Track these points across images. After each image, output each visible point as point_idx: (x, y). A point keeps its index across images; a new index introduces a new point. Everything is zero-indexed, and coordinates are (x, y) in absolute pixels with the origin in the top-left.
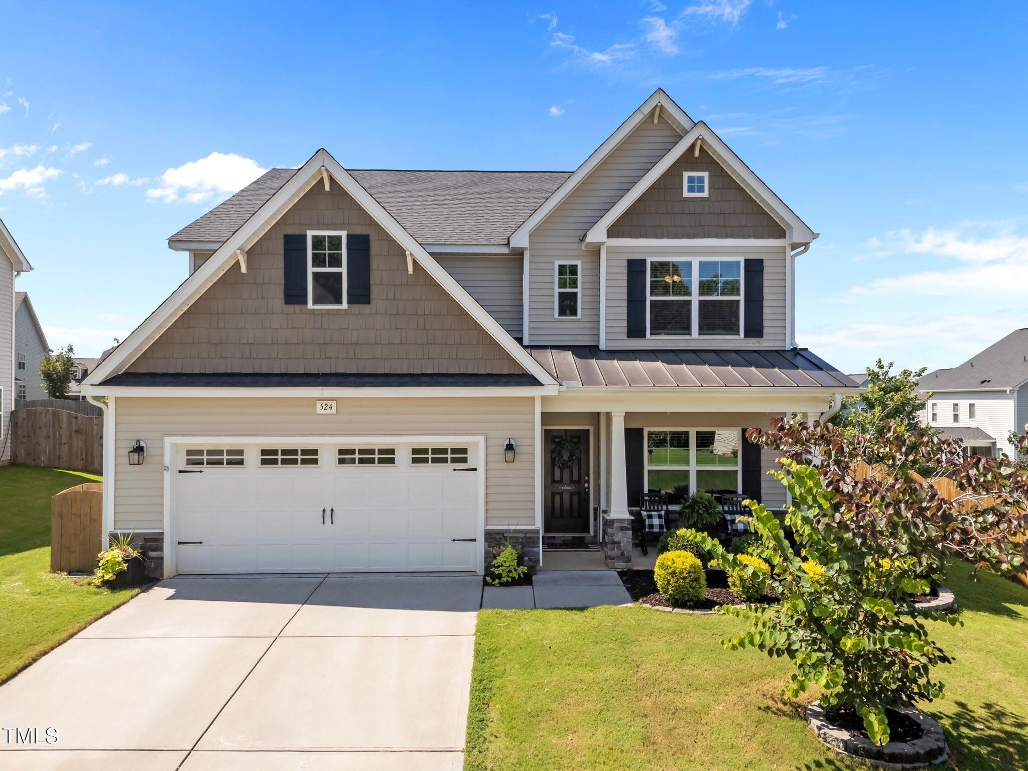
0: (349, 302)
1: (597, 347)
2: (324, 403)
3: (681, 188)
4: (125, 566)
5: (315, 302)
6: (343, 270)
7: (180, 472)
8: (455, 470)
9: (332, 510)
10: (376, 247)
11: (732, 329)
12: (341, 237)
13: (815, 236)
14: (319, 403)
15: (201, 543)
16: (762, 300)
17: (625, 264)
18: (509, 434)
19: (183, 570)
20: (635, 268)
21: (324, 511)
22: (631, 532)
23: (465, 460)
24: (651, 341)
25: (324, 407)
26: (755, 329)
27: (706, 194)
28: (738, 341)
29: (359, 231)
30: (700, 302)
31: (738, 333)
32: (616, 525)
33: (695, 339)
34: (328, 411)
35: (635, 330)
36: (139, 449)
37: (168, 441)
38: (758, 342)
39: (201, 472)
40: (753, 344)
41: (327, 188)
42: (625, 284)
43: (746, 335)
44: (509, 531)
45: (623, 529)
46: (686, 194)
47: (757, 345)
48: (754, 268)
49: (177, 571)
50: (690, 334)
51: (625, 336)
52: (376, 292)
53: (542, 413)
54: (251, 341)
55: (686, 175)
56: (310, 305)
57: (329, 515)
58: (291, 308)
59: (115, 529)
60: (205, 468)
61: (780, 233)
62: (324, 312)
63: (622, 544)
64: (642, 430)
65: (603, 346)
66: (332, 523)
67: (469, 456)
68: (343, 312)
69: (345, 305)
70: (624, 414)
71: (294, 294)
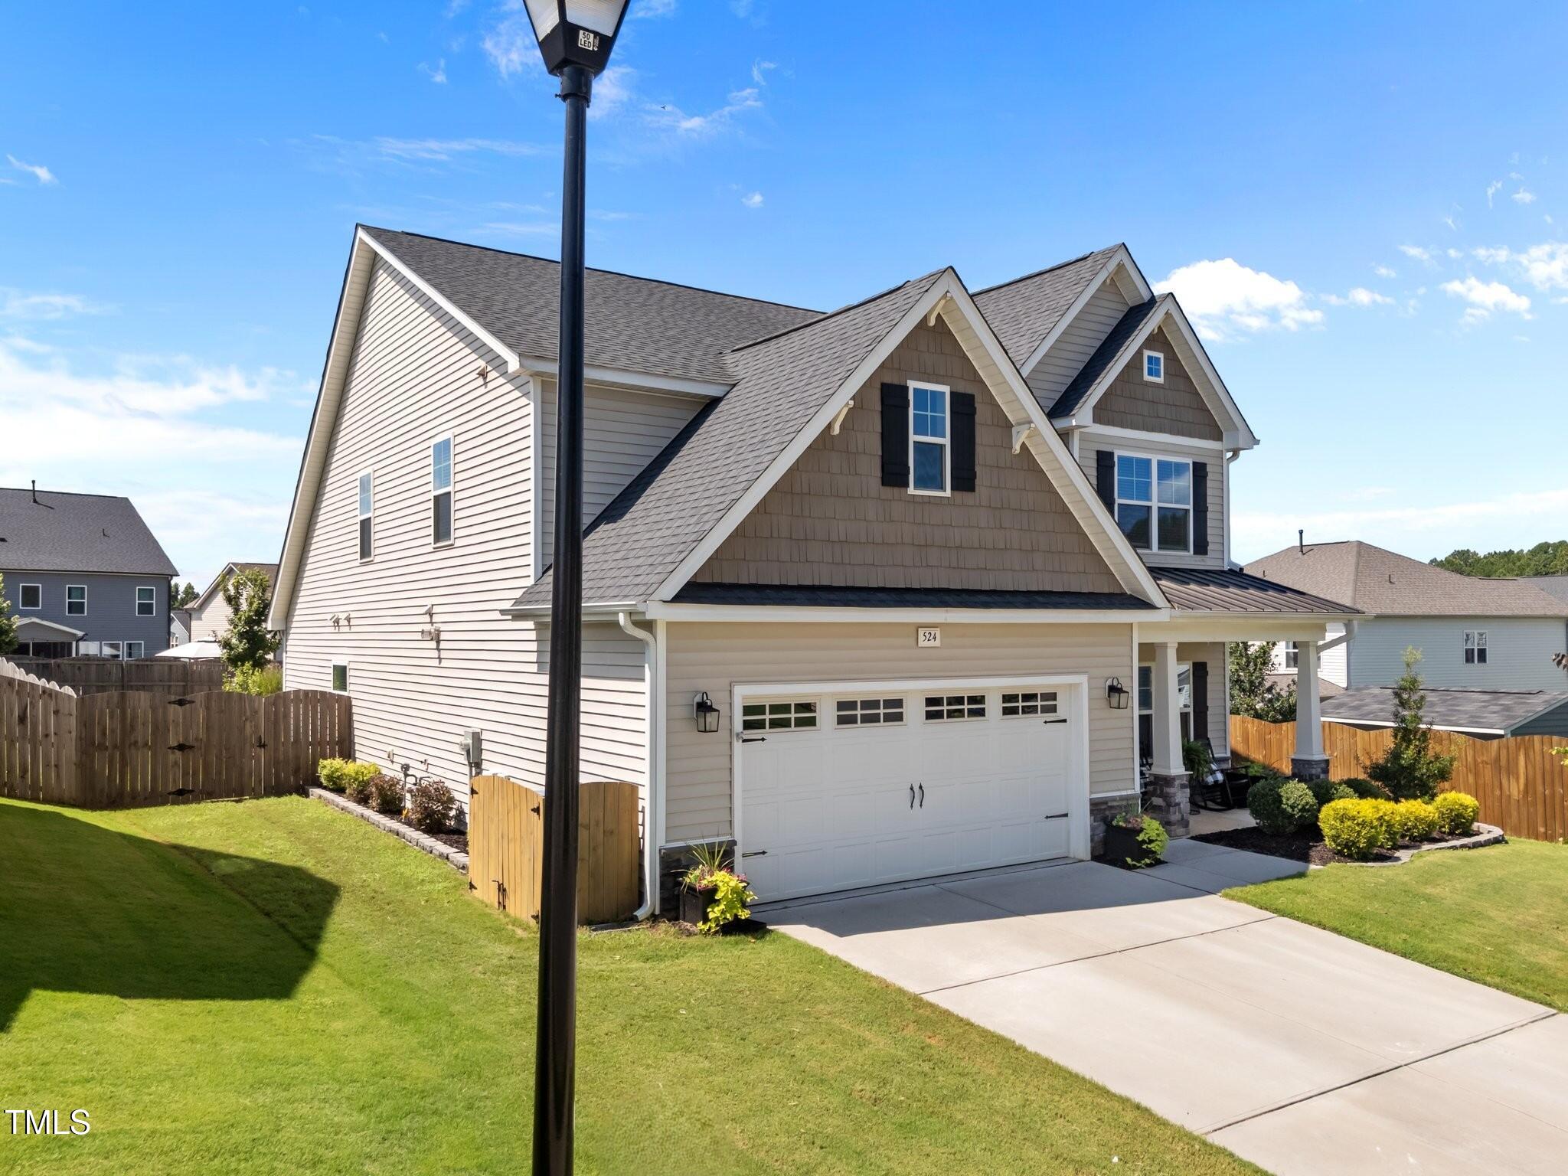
0: (953, 489)
2: (928, 630)
3: (1142, 371)
5: (916, 487)
6: (946, 441)
7: (743, 741)
8: (1046, 722)
9: (921, 787)
10: (982, 415)
11: (1184, 543)
12: (944, 393)
13: (1257, 442)
15: (764, 853)
16: (1206, 511)
17: (1095, 456)
18: (1108, 672)
20: (1105, 462)
21: (912, 789)
22: (1188, 790)
23: (1053, 709)
25: (928, 636)
28: (1188, 558)
29: (964, 388)
30: (1159, 509)
31: (1188, 549)
32: (1177, 782)
33: (1155, 552)
34: (932, 643)
36: (704, 708)
37: (739, 692)
38: (1205, 560)
39: (763, 739)
40: (1200, 562)
41: (933, 327)
43: (1195, 551)
45: (1182, 787)
46: (1145, 378)
47: (1205, 563)
48: (1200, 472)
50: (1150, 547)
52: (981, 475)
54: (843, 538)
56: (911, 489)
57: (917, 794)
58: (889, 492)
59: (667, 842)
60: (766, 732)
61: (1218, 436)
62: (918, 500)
66: (921, 805)
67: (1059, 702)
68: (946, 502)
69: (948, 493)
70: (1176, 645)
71: (893, 474)
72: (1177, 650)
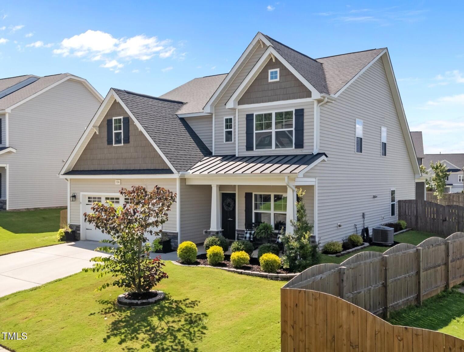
3: (268, 78)
4: (64, 234)
7: (87, 204)
14: (116, 181)
15: (91, 229)
16: (303, 130)
17: (245, 116)
20: (249, 118)
24: (256, 152)
27: (278, 79)
28: (291, 150)
30: (276, 132)
31: (292, 147)
33: (273, 150)
34: (118, 184)
35: (249, 147)
37: (82, 194)
38: (301, 151)
40: (299, 152)
42: (245, 126)
43: (296, 147)
46: (270, 80)
48: (300, 113)
49: (86, 238)
50: (271, 148)
51: (245, 150)
52: (131, 139)
55: (270, 71)
56: (114, 145)
64: (252, 193)
65: (237, 156)
68: (122, 147)
69: (122, 144)
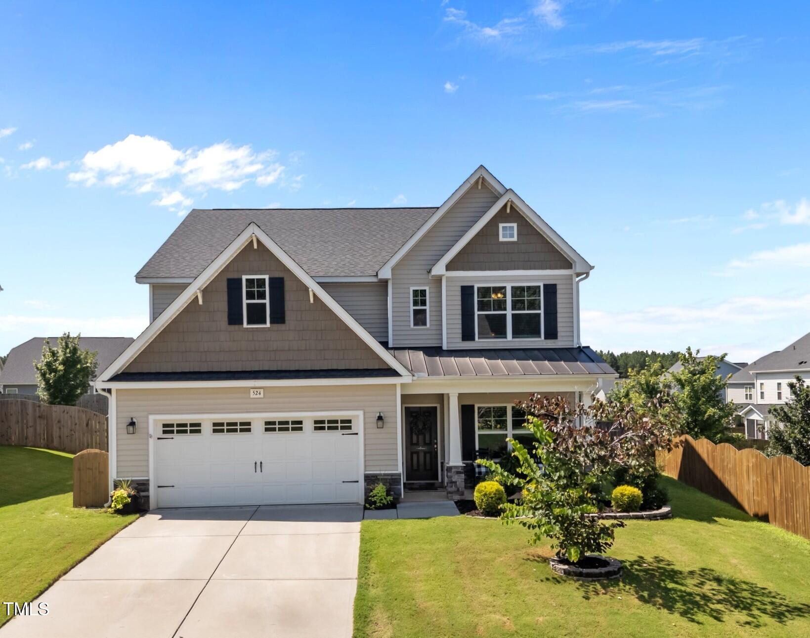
0: (271, 323)
1: (441, 347)
2: (255, 390)
3: (498, 235)
4: (129, 500)
5: (249, 323)
6: (267, 301)
7: (159, 439)
8: (343, 434)
9: (261, 463)
10: (288, 285)
11: (537, 333)
12: (264, 279)
13: (592, 268)
14: (252, 391)
15: (173, 486)
16: (556, 313)
17: (459, 289)
18: (378, 409)
19: (162, 505)
20: (466, 292)
21: (256, 463)
22: (463, 475)
23: (350, 428)
24: (479, 343)
25: (256, 393)
26: (552, 334)
27: (515, 239)
28: (540, 342)
29: (277, 275)
30: (513, 315)
31: (540, 337)
33: (509, 340)
34: (258, 396)
35: (468, 335)
36: (132, 424)
37: (152, 418)
39: (172, 438)
40: (550, 344)
41: (255, 246)
42: (460, 303)
43: (546, 338)
44: (380, 475)
45: (458, 473)
46: (501, 239)
47: (554, 344)
48: (551, 290)
49: (157, 505)
50: (506, 337)
51: (460, 340)
52: (289, 315)
53: (402, 395)
54: (206, 350)
55: (501, 225)
56: (245, 325)
57: (259, 466)
58: (232, 328)
59: (116, 477)
60: (175, 435)
61: (568, 265)
62: (254, 330)
63: (458, 483)
64: (473, 406)
65: (445, 348)
66: (261, 471)
67: (353, 425)
68: (267, 329)
69: (268, 325)
70: (457, 395)
71: (234, 318)
72: (458, 397)
